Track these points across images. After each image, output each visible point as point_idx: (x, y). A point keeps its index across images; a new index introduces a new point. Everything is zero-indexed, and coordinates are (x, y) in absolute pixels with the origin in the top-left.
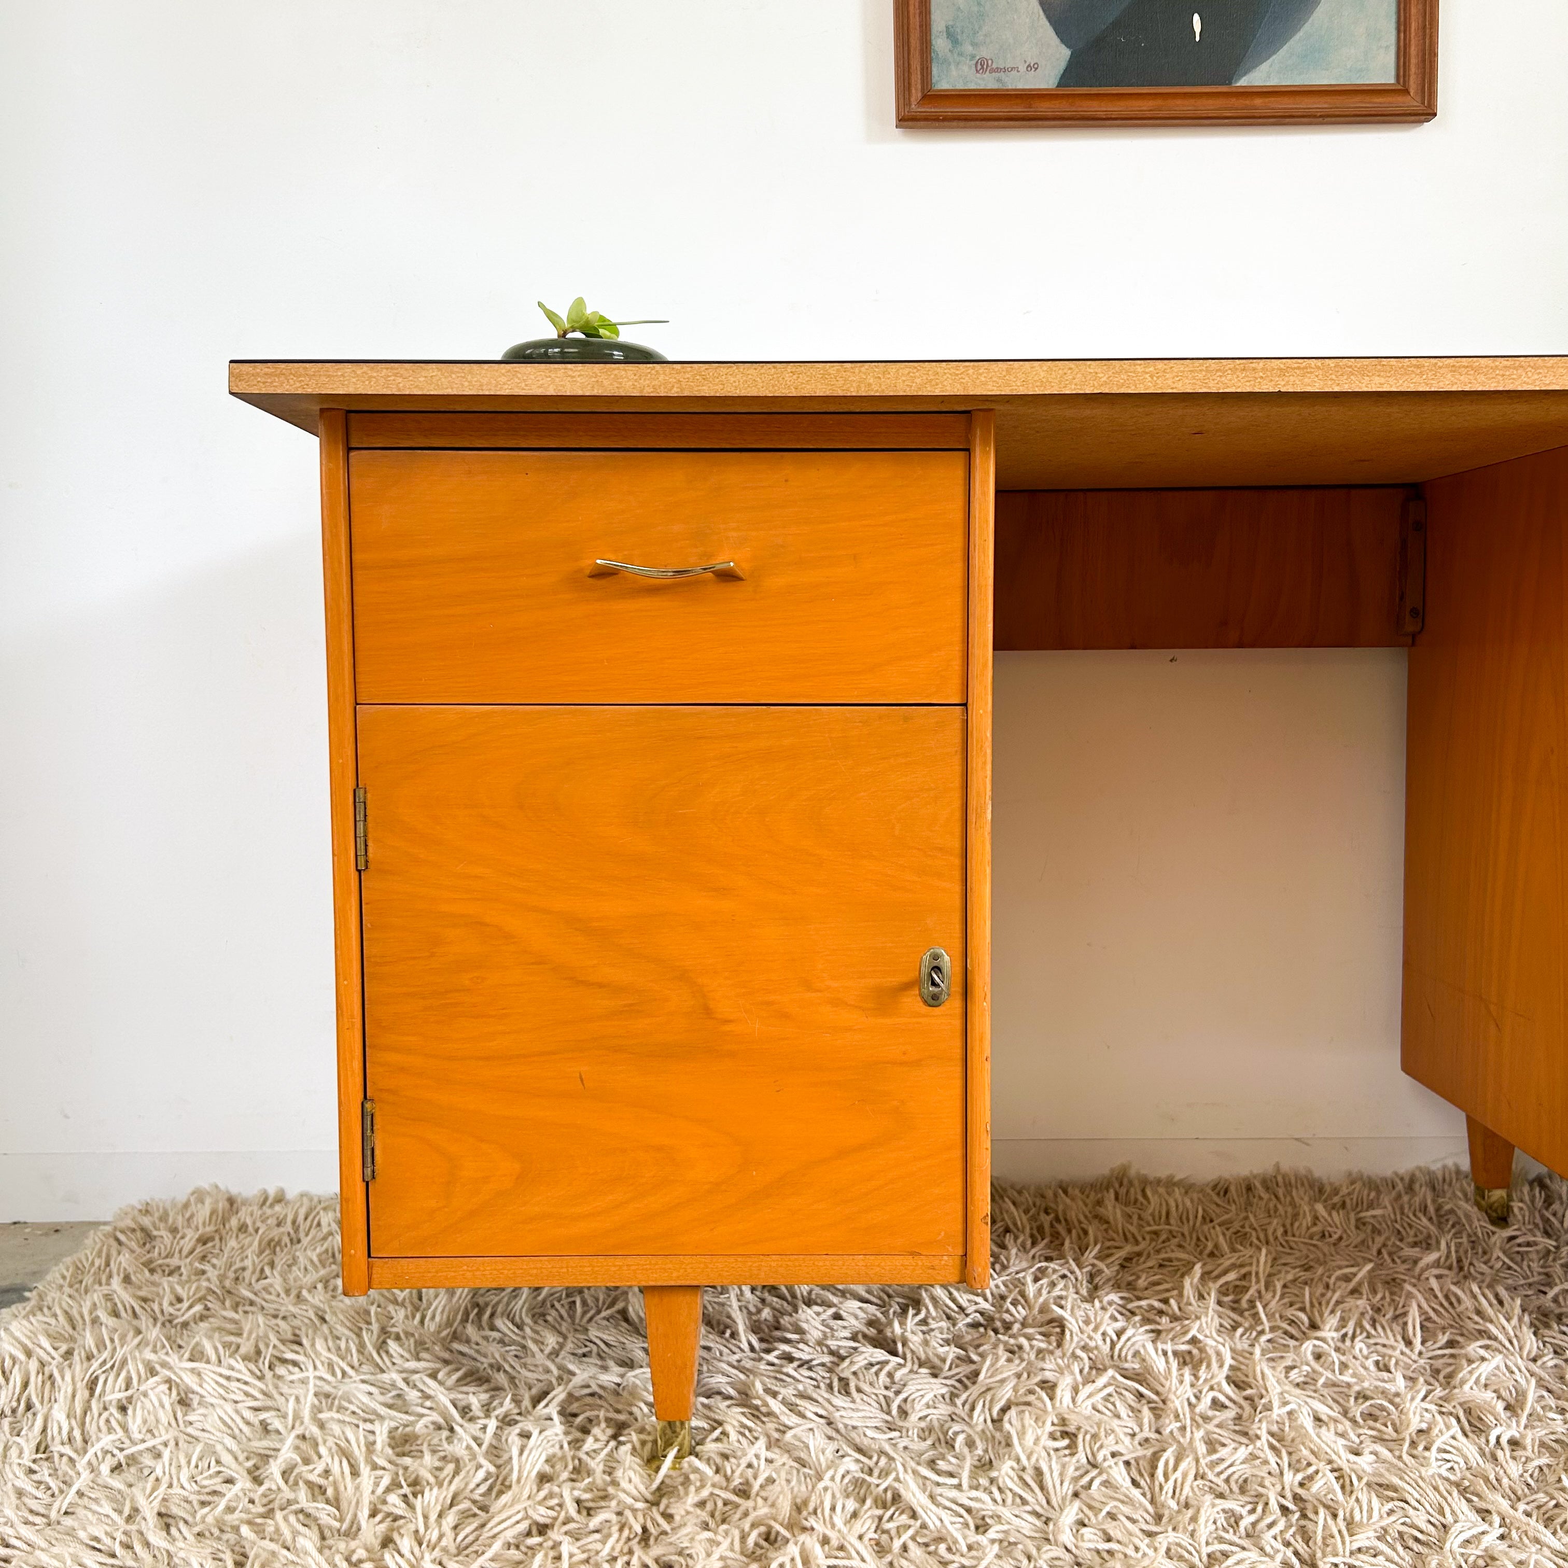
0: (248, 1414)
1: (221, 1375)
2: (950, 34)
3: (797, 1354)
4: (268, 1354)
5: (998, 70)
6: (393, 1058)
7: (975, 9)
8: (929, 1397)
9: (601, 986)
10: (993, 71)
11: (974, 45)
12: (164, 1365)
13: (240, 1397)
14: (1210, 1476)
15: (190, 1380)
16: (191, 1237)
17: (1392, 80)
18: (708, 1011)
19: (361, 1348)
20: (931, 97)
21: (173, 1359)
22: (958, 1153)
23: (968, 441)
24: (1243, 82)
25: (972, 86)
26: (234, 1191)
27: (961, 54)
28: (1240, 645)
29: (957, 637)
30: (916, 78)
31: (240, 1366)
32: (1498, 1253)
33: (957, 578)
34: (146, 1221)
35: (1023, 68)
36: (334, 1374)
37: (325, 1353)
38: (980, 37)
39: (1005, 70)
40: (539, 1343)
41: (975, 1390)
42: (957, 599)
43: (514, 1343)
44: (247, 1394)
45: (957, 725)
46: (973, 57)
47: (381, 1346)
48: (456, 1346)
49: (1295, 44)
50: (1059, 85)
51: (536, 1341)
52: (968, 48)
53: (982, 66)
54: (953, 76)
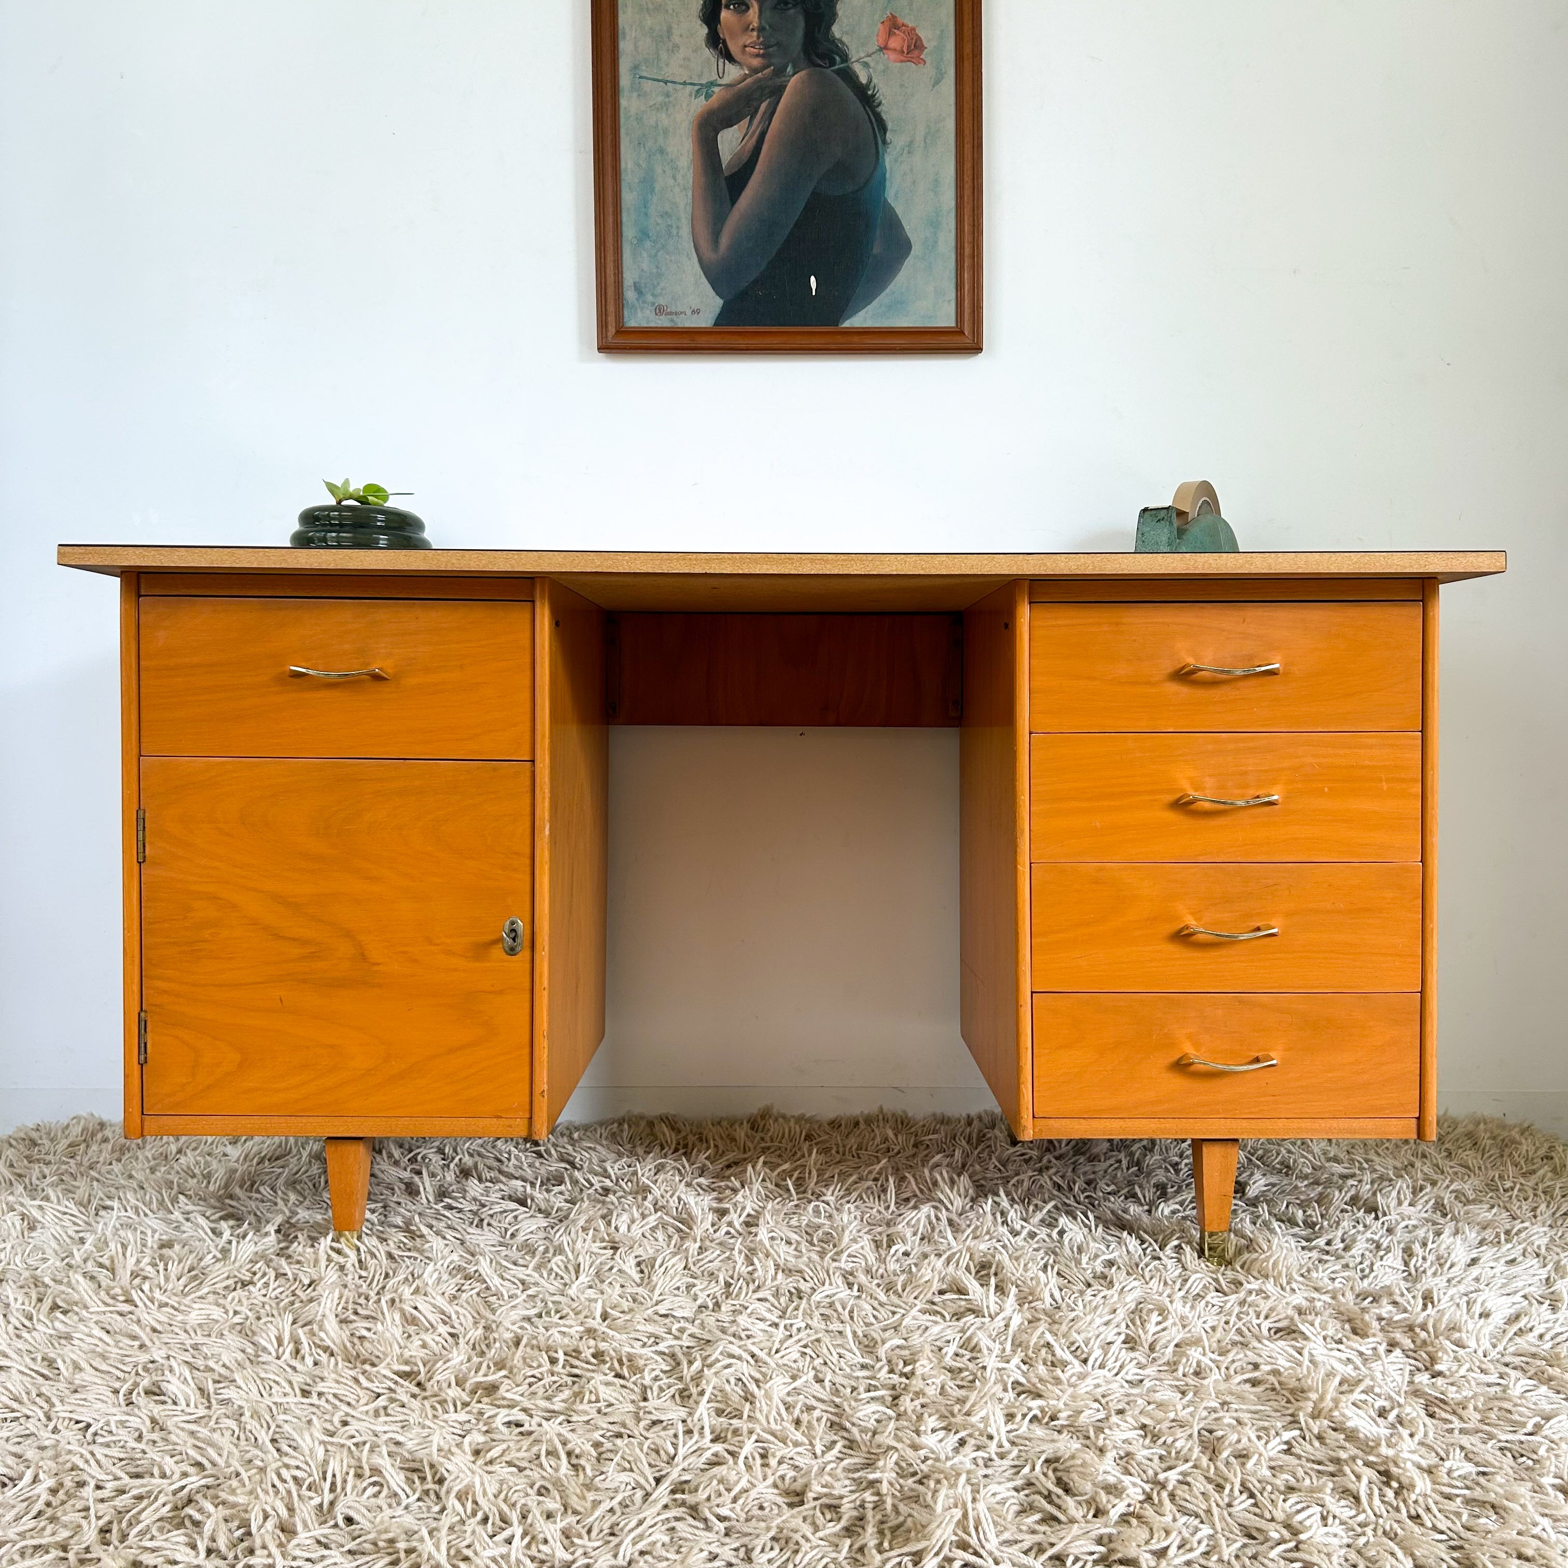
0: (71, 1233)
1: (59, 1211)
2: (637, 288)
3: (455, 1204)
4: (95, 1202)
5: (671, 313)
6: (160, 984)
7: (655, 271)
8: (534, 1228)
9: (294, 940)
10: (667, 314)
11: (653, 295)
12: (22, 1205)
13: (68, 1224)
14: (693, 1268)
15: (36, 1213)
16: (64, 1143)
17: (953, 325)
18: (363, 957)
19: (161, 1203)
20: (622, 331)
21: (27, 1201)
22: (527, 1050)
23: (533, 596)
24: (847, 324)
25: (653, 325)
26: (105, 1118)
27: (644, 302)
28: (837, 724)
29: (527, 718)
30: (611, 319)
31: (72, 1205)
33: (527, 682)
34: (34, 1135)
35: (689, 312)
36: (139, 1215)
37: (133, 1201)
38: (658, 290)
39: (676, 314)
40: (286, 1201)
41: (565, 1223)
42: (527, 695)
43: (270, 1201)
44: (75, 1224)
45: (528, 774)
46: (653, 304)
47: (174, 1201)
48: (228, 1201)
50: (716, 324)
51: (283, 1200)
52: (650, 298)
53: (660, 310)
54: (639, 317)
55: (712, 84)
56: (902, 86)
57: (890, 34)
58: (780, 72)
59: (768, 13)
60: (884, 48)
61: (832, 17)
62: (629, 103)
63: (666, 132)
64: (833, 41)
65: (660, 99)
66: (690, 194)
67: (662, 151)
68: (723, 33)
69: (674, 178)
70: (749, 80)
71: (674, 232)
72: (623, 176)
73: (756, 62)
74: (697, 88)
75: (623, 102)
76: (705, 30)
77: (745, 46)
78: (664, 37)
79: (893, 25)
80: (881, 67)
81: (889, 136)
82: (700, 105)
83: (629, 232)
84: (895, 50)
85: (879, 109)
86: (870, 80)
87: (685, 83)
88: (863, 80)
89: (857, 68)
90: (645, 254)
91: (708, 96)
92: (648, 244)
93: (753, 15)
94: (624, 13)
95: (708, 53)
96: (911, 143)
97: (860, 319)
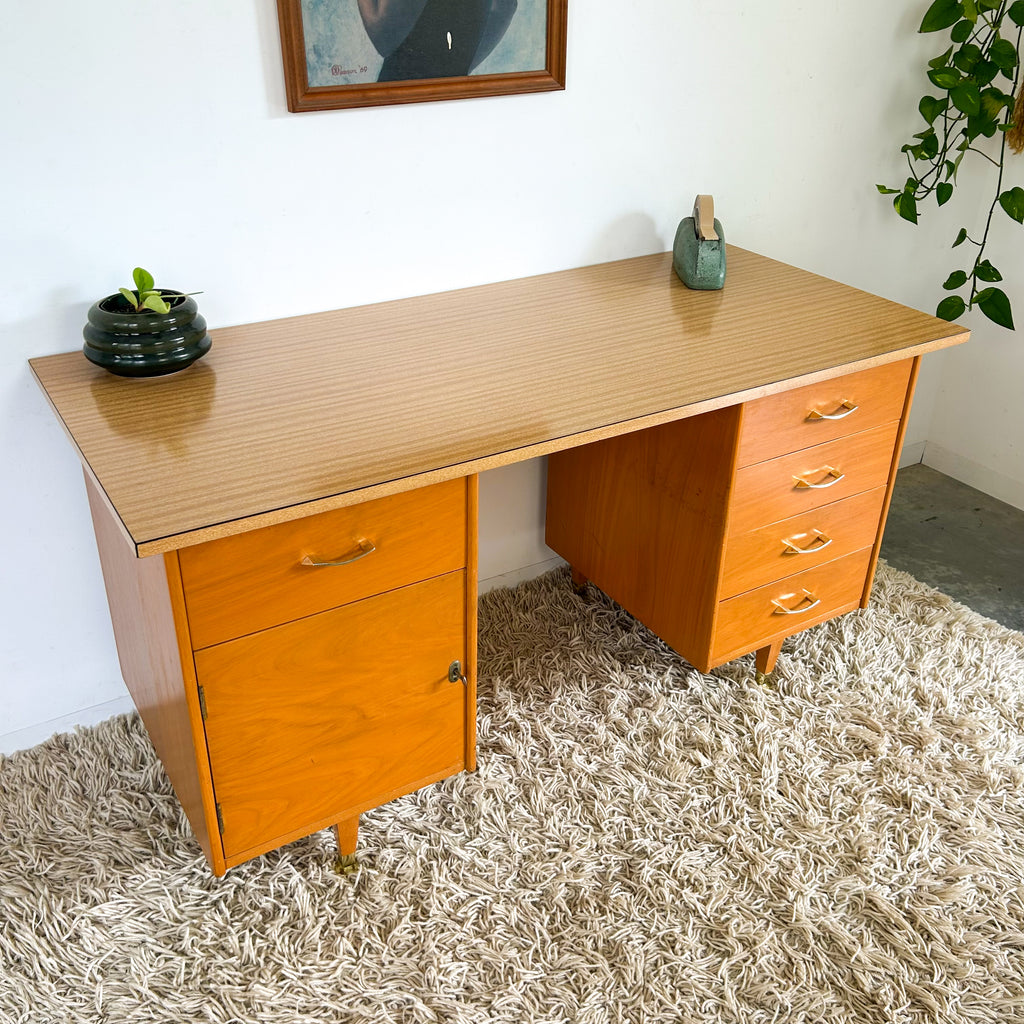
0: (140, 918)
1: (111, 905)
2: (316, 51)
5: (345, 72)
7: (329, 34)
10: (342, 73)
11: (330, 57)
13: (126, 910)
17: (544, 68)
20: (308, 92)
22: (463, 728)
24: (473, 73)
25: (331, 84)
27: (323, 63)
29: (463, 543)
30: (299, 83)
32: (594, 623)
33: (463, 521)
35: (359, 71)
38: (333, 52)
39: (349, 72)
42: (463, 529)
44: (129, 907)
45: (463, 576)
46: (330, 64)
49: (498, 49)
50: (379, 80)
52: (327, 60)
53: (335, 70)
54: (320, 78)
90: (320, 19)
92: (322, 8)
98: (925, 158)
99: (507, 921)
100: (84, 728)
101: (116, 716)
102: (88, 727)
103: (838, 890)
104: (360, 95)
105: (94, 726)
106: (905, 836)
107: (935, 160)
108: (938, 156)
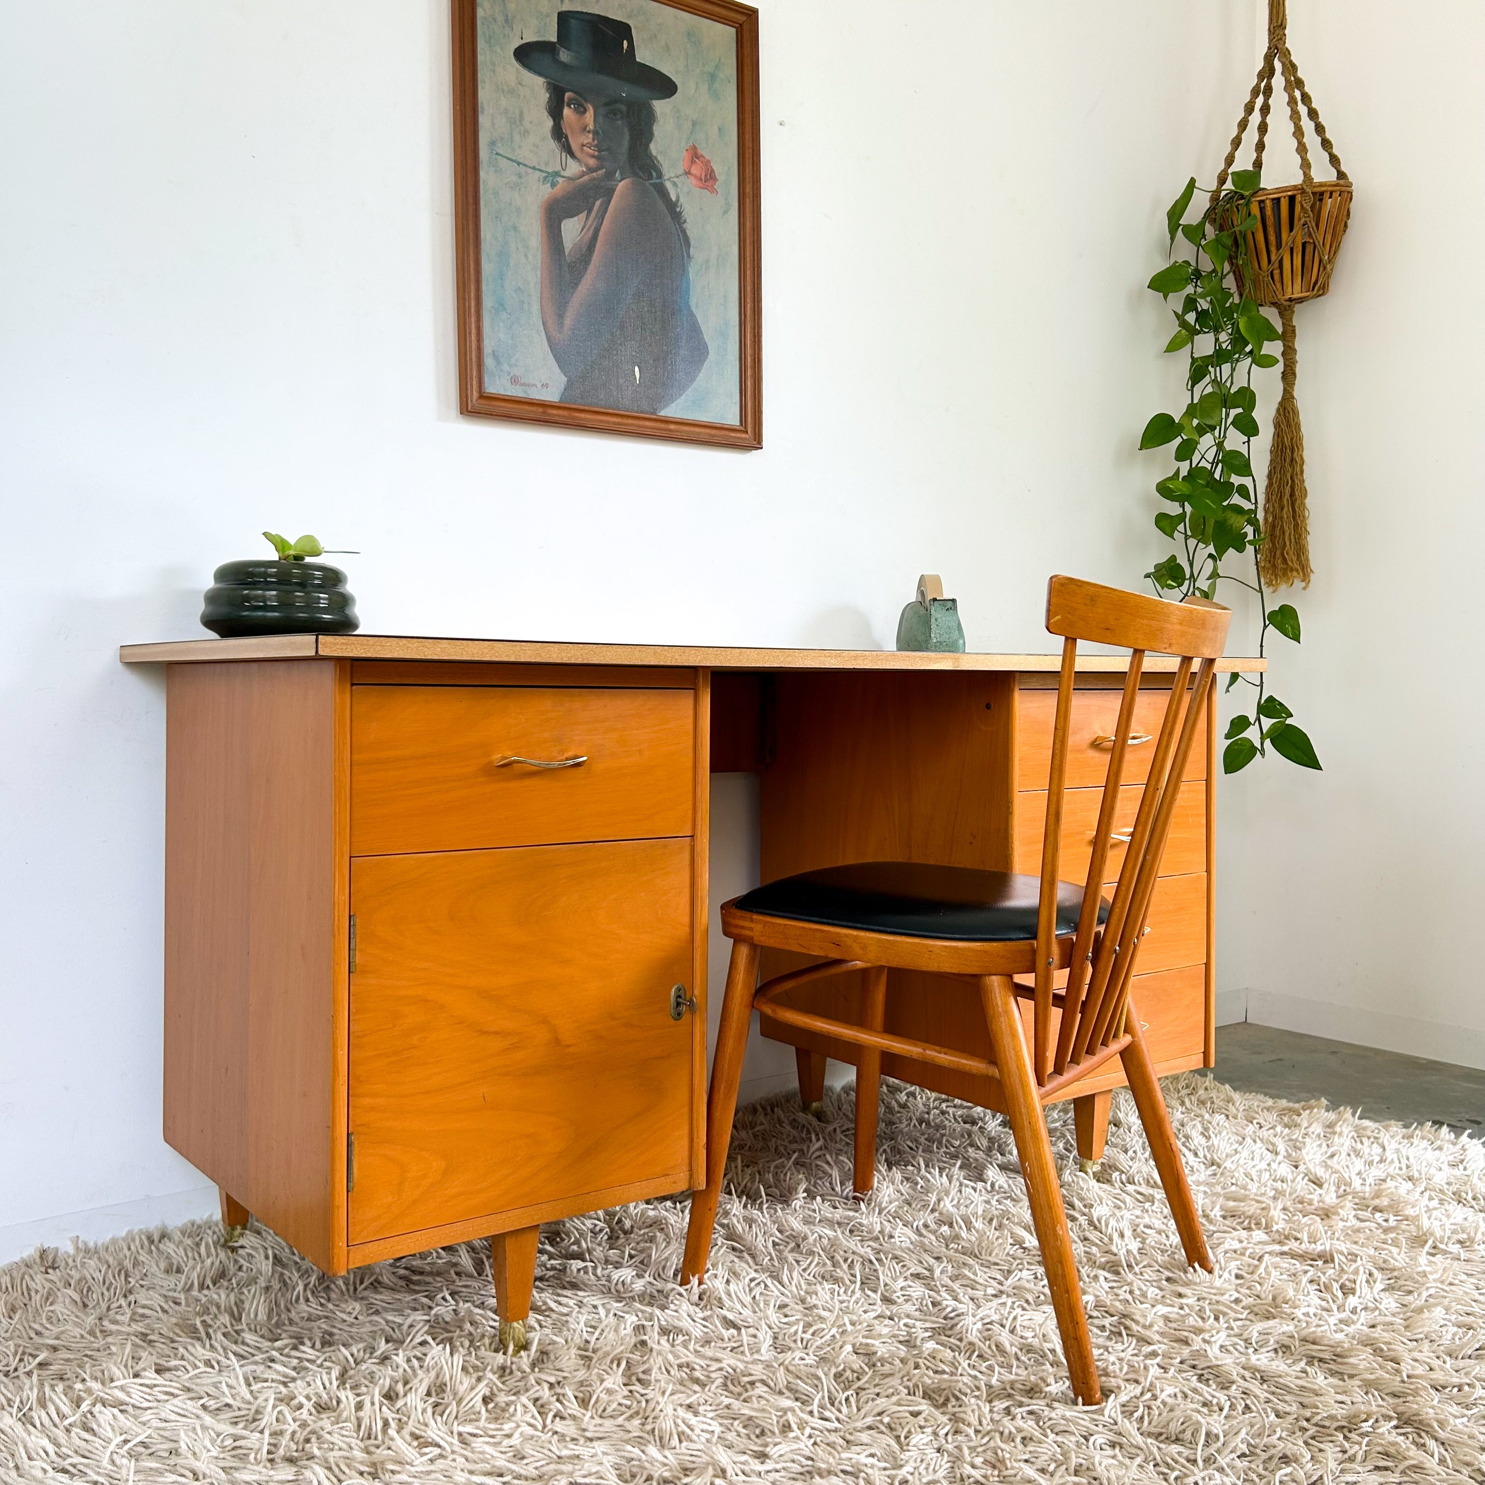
2: (494, 355)
5: (524, 385)
6: (367, 1101)
7: (510, 342)
10: (521, 385)
11: (510, 366)
17: (738, 423)
18: (557, 1041)
20: (482, 396)
22: (688, 1108)
23: (695, 684)
25: (509, 393)
27: (502, 371)
29: (690, 796)
30: (472, 383)
33: (690, 764)
35: (539, 386)
38: (513, 361)
39: (528, 385)
42: (690, 775)
45: (690, 848)
46: (509, 374)
50: (562, 400)
52: (506, 367)
53: (515, 380)
54: (497, 385)
55: (557, 174)
56: (701, 209)
57: (693, 162)
58: (610, 175)
59: (601, 120)
60: (688, 173)
61: (650, 136)
62: (486, 175)
63: (518, 210)
64: (650, 157)
65: (514, 178)
66: (539, 274)
67: (515, 229)
68: (566, 130)
69: (526, 256)
70: (586, 177)
71: (526, 307)
72: (483, 246)
73: (592, 162)
74: (544, 175)
75: (482, 174)
76: (550, 123)
77: (583, 145)
78: (517, 120)
79: (695, 155)
80: (686, 189)
81: (692, 250)
82: (546, 191)
83: (488, 302)
84: (695, 176)
85: (685, 226)
86: (678, 200)
87: (534, 168)
88: (674, 199)
89: (668, 185)
90: (502, 325)
91: (553, 185)
92: (504, 315)
93: (589, 116)
94: (483, 88)
95: (552, 144)
96: (707, 261)
97: (672, 411)
98: (1173, 587)
99: (772, 1384)
100: (85, 1244)
101: (136, 1230)
102: (91, 1245)
103: (1255, 1334)
104: (541, 410)
105: (99, 1244)
106: (1336, 1286)
107: (1184, 588)
108: (1187, 583)
